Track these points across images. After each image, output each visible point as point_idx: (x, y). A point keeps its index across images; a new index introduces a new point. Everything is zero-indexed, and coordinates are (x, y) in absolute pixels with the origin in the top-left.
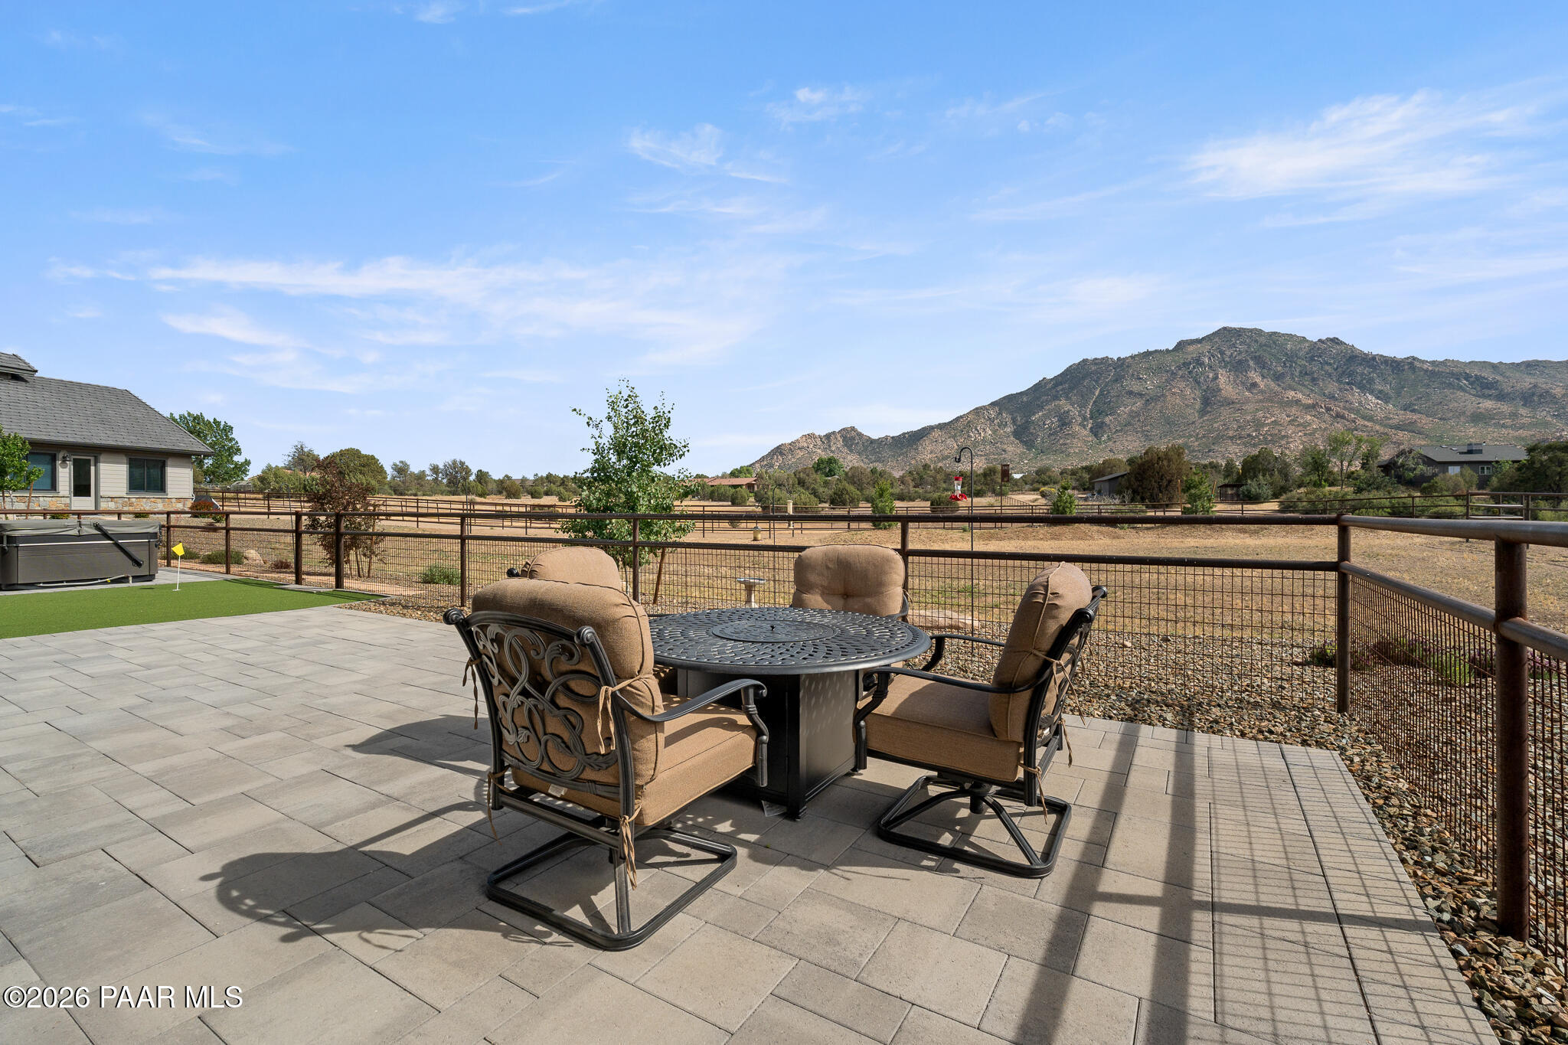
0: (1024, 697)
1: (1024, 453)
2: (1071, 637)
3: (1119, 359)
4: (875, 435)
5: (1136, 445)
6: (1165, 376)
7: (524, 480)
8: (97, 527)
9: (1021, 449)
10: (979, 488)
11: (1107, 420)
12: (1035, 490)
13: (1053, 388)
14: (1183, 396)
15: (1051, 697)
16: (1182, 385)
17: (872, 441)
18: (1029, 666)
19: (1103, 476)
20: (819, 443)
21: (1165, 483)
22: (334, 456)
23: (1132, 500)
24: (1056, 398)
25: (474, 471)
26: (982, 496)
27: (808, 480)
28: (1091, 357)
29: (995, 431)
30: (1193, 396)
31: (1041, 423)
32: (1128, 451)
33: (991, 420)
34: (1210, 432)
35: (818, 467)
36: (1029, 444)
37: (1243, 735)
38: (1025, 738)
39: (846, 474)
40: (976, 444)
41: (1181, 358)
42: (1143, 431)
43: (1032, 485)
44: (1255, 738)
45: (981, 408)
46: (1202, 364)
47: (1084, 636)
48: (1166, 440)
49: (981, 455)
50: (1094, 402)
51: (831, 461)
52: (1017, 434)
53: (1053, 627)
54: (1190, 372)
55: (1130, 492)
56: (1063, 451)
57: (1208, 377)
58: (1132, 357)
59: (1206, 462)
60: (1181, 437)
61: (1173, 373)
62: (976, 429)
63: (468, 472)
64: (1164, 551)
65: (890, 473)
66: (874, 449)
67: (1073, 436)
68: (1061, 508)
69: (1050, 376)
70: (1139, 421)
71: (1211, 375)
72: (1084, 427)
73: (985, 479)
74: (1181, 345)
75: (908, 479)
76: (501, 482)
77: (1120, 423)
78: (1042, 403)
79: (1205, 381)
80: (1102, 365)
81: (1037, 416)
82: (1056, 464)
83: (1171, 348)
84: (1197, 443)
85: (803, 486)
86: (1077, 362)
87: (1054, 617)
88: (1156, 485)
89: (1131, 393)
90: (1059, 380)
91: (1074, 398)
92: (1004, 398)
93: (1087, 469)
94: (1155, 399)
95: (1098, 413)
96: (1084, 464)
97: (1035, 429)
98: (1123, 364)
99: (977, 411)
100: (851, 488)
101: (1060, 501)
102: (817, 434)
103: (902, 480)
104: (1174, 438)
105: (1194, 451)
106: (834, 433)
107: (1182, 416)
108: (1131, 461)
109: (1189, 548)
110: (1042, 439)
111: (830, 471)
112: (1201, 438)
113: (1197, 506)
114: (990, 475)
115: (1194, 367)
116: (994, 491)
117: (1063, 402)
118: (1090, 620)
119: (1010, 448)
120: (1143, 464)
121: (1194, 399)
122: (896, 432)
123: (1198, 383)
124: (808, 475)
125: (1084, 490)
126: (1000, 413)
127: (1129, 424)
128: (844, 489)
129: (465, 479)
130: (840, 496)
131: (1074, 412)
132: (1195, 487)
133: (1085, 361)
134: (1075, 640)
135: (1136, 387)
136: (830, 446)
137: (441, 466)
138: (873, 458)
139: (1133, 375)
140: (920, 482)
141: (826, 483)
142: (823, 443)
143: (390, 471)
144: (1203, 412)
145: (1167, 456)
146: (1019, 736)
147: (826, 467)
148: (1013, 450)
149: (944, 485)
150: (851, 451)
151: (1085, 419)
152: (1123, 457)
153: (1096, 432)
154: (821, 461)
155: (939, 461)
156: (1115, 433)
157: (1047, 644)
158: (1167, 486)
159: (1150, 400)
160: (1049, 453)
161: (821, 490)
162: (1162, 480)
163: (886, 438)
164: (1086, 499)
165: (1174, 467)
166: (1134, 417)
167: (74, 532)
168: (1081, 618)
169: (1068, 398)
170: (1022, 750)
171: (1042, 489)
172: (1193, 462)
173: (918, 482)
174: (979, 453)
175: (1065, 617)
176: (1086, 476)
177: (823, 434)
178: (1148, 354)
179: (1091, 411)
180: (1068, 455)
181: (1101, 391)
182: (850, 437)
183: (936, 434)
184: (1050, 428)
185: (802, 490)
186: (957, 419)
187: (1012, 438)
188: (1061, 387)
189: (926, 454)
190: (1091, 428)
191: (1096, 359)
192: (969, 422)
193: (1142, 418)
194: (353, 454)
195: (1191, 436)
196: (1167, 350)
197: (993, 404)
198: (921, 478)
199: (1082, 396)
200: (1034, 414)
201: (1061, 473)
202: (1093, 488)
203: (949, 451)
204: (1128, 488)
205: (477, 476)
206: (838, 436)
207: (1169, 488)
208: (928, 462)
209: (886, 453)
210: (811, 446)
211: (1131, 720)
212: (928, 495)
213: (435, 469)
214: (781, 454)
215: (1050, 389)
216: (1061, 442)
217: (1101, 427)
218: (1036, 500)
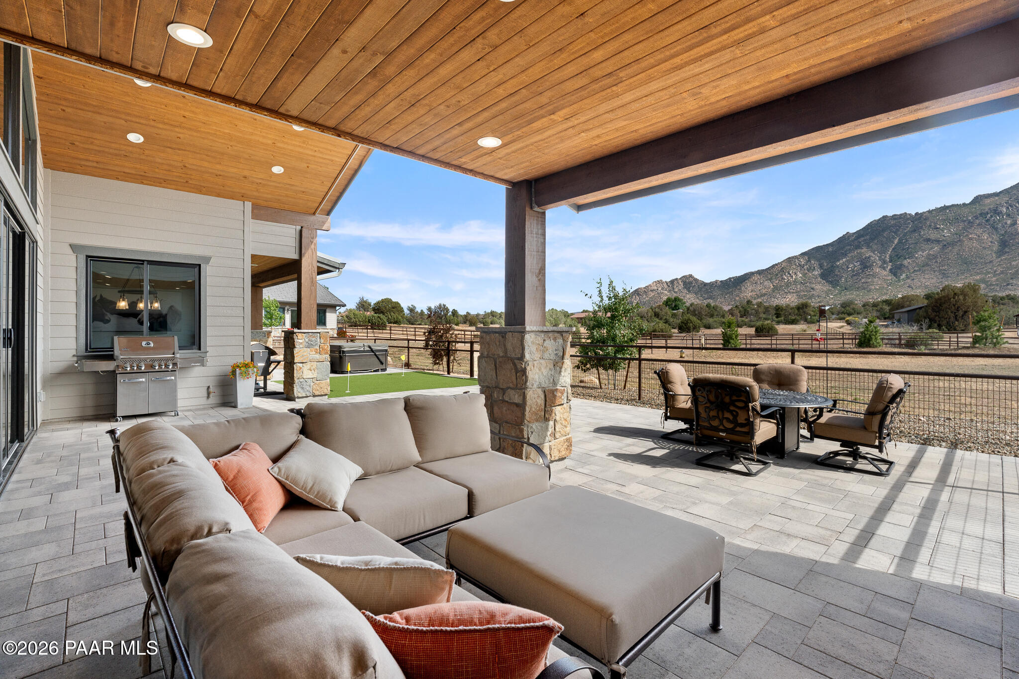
0: (879, 417)
1: (830, 290)
2: (897, 398)
3: (916, 214)
4: (707, 280)
5: (934, 281)
6: (962, 225)
7: (478, 315)
8: (370, 347)
9: (827, 287)
10: (794, 318)
11: (905, 262)
12: (841, 319)
13: (855, 240)
14: (979, 239)
15: (889, 418)
16: (979, 231)
17: (705, 284)
18: (881, 407)
19: (903, 307)
20: (666, 286)
21: (961, 313)
22: (378, 303)
23: (930, 327)
24: (858, 247)
25: (451, 310)
26: (796, 324)
27: (662, 313)
28: (890, 214)
29: (804, 275)
30: (990, 240)
31: (845, 267)
32: (926, 287)
33: (801, 266)
34: (1008, 268)
35: (667, 303)
36: (834, 283)
37: (983, 452)
38: (879, 430)
39: (688, 309)
40: (788, 285)
41: (978, 209)
42: (940, 270)
43: (838, 315)
44: (989, 453)
45: (793, 257)
46: (1000, 213)
47: (901, 399)
48: (963, 277)
49: (793, 293)
50: (893, 249)
51: (676, 299)
52: (823, 276)
53: (890, 394)
54: (987, 221)
55: (927, 320)
56: (865, 288)
57: (1006, 223)
58: (929, 212)
59: (1003, 294)
60: (978, 274)
61: (969, 222)
62: (789, 273)
63: (447, 310)
64: (956, 368)
65: (721, 307)
66: (707, 289)
67: (874, 276)
68: (868, 336)
69: (853, 230)
70: (936, 262)
71: (1009, 222)
72: (884, 268)
73: (799, 311)
74: (978, 199)
75: (737, 312)
76: (466, 316)
77: (918, 265)
78: (846, 251)
79: (1003, 227)
80: (901, 220)
81: (841, 262)
82: (858, 298)
83: (967, 202)
84: (994, 279)
85: (658, 317)
86: (877, 218)
87: (890, 391)
88: (952, 315)
89: (928, 240)
90: (860, 234)
91: (875, 247)
92: (813, 249)
93: (887, 302)
94: (952, 244)
95: (897, 257)
96: (884, 298)
97: (839, 271)
98: (920, 217)
99: (790, 260)
100: (694, 319)
101: (867, 331)
102: (664, 280)
103: (731, 312)
104: (971, 275)
105: (991, 285)
106: (676, 279)
107: (979, 257)
108: (928, 297)
109: (978, 366)
110: (846, 279)
111: (676, 306)
112: (999, 274)
113: (986, 334)
114: (802, 308)
115: (992, 216)
116: (806, 320)
117: (864, 250)
118: (905, 392)
119: (818, 287)
120: (940, 299)
121: (991, 242)
122: (724, 278)
123: (996, 229)
124: (661, 310)
125: (885, 318)
126: (809, 261)
127: (927, 265)
128: (689, 319)
129: (446, 315)
130: (685, 324)
131: (875, 257)
132: (985, 320)
133: (885, 217)
134: (898, 399)
135: (933, 235)
136: (673, 289)
137: (433, 307)
138: (706, 296)
139: (930, 226)
140: (745, 313)
141: (674, 315)
142: (669, 286)
143: (406, 311)
144: (1000, 253)
145: (963, 292)
146: (876, 429)
147: (673, 304)
148: (821, 287)
149: (764, 316)
150: (689, 291)
151: (884, 262)
152: (920, 292)
153: (895, 272)
154: (669, 300)
155: (758, 297)
156: (913, 272)
157: (888, 400)
158: (963, 316)
159: (946, 245)
160: (852, 290)
161: (671, 320)
162: (958, 311)
163: (716, 282)
164: (887, 326)
165: (970, 300)
166: (931, 259)
167: (362, 349)
168: (901, 392)
169: (868, 247)
170: (877, 435)
171: (848, 318)
172: (990, 294)
173: (743, 313)
174: (792, 291)
175: (895, 391)
176: (887, 308)
177: (668, 280)
178: (945, 208)
179: (890, 256)
180: (869, 291)
181: (900, 241)
182: (689, 282)
183: (756, 278)
184: (853, 271)
185: (658, 320)
186: (773, 266)
187: (819, 279)
188: (863, 239)
189: (748, 292)
190: (891, 270)
191: (895, 215)
192: (783, 268)
193: (939, 260)
194: (388, 301)
195: (989, 273)
196: (964, 204)
197: (803, 254)
198: (745, 310)
199: (882, 245)
200: (838, 260)
201: (864, 306)
202: (893, 317)
203: (766, 290)
204: (925, 318)
205: (452, 312)
206: (680, 281)
207: (965, 317)
208: (749, 298)
209: (717, 292)
210: (660, 289)
211: (923, 444)
212: (753, 323)
213: (429, 309)
214: (638, 294)
215: (853, 241)
216: (863, 280)
217: (900, 268)
218: (842, 327)
